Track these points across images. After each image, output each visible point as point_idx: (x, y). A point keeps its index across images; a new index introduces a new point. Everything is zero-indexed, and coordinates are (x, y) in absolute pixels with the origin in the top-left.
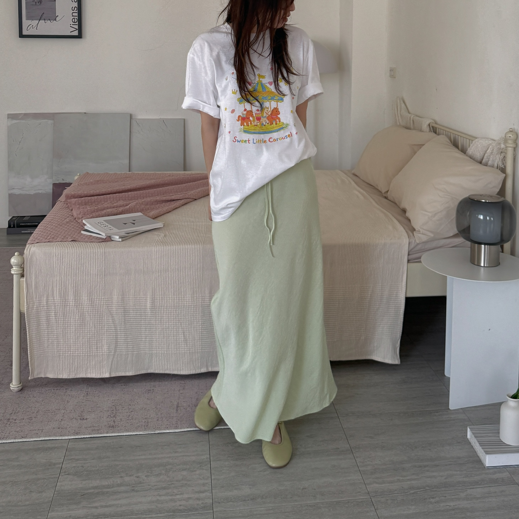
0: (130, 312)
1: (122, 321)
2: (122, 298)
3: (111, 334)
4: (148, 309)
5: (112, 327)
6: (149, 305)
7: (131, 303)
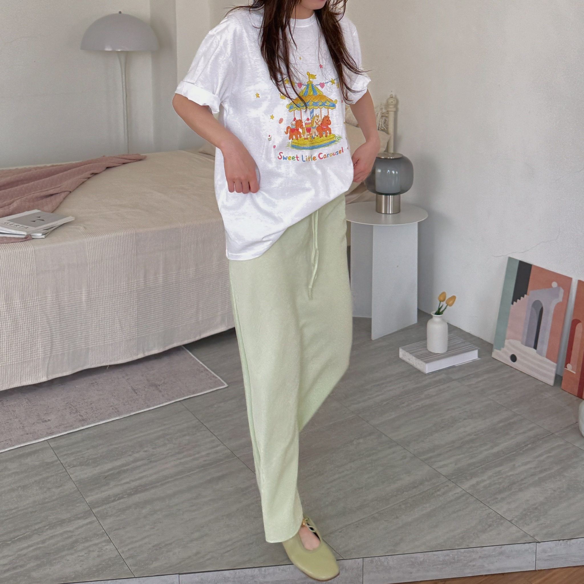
0: (64, 309)
1: (57, 320)
2: (56, 296)
3: (46, 335)
4: (84, 303)
5: (47, 328)
6: (84, 298)
7: (66, 299)
